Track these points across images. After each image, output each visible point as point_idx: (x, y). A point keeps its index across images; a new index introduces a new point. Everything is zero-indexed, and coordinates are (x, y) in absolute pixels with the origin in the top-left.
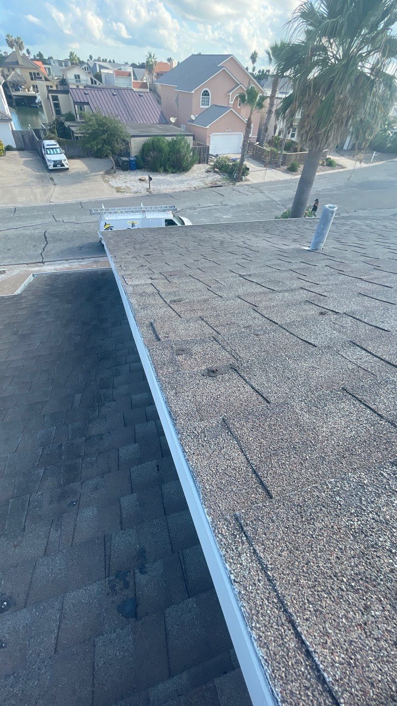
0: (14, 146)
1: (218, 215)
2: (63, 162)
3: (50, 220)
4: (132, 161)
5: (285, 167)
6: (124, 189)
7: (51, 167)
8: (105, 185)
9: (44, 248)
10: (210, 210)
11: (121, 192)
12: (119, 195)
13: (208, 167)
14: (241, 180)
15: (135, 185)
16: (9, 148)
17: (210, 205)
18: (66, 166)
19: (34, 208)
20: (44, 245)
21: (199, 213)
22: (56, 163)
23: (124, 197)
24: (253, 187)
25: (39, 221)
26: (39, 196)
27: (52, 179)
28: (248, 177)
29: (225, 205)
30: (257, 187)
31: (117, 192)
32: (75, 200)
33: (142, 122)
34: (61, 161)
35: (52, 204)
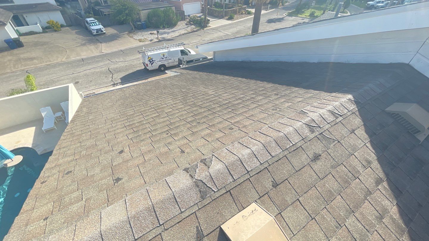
0: (65, 25)
2: (102, 29)
3: (108, 62)
4: (143, 24)
5: (227, 17)
6: (143, 40)
8: (132, 39)
11: (142, 41)
12: (141, 44)
13: (186, 22)
14: (207, 27)
15: (149, 37)
16: (62, 26)
19: (94, 57)
20: (111, 76)
22: (98, 30)
23: (145, 44)
24: (214, 30)
25: (101, 64)
26: (94, 50)
27: (97, 40)
28: (209, 25)
30: (216, 29)
31: (140, 42)
32: (117, 50)
34: (100, 29)
35: (104, 53)
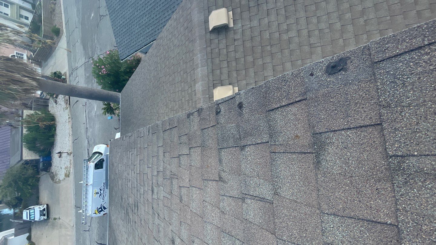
0: (27, 234)
1: (93, 114)
2: (41, 210)
3: (87, 234)
4: (43, 160)
5: (55, 37)
6: (67, 171)
7: (46, 217)
8: (62, 183)
10: (89, 117)
11: (69, 174)
12: (72, 176)
13: (51, 100)
14: (65, 79)
15: (64, 162)
16: (29, 238)
17: (85, 115)
18: (45, 206)
21: (91, 127)
22: (42, 213)
23: (73, 173)
24: (72, 73)
26: (69, 233)
27: (55, 219)
28: (63, 73)
29: (86, 104)
30: (73, 70)
31: (69, 177)
32: (73, 209)
33: (9, 144)
34: (40, 211)
35: (75, 226)
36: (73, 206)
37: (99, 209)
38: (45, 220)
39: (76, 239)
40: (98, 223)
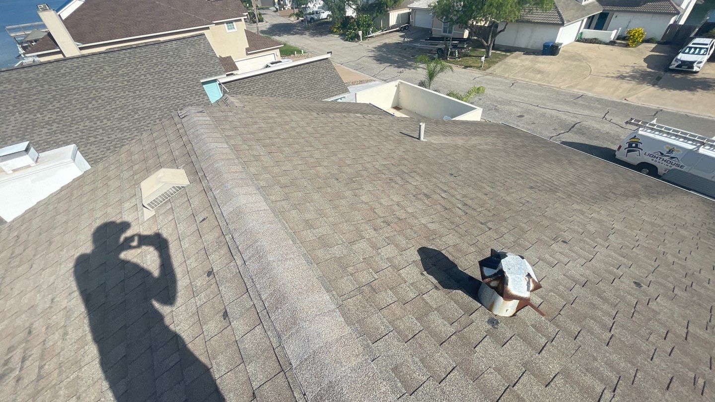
0: (659, 38)
2: (695, 64)
9: (560, 134)
16: (650, 40)
18: (695, 69)
19: (599, 101)
20: (563, 132)
25: (587, 112)
32: (657, 106)
36: (662, 107)
37: (637, 145)
38: (670, 64)
39: (602, 99)
40: (608, 133)
